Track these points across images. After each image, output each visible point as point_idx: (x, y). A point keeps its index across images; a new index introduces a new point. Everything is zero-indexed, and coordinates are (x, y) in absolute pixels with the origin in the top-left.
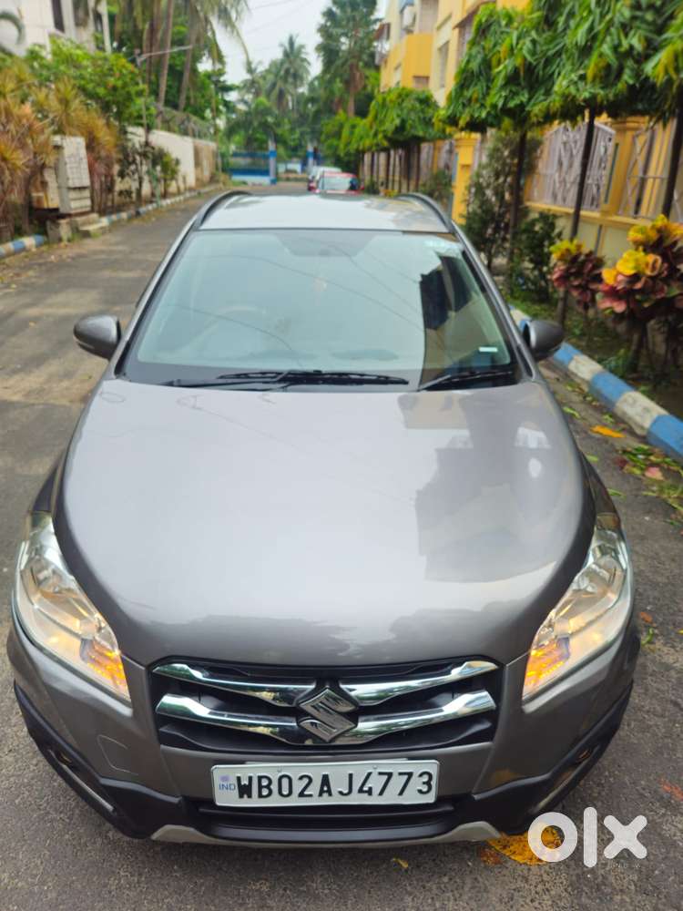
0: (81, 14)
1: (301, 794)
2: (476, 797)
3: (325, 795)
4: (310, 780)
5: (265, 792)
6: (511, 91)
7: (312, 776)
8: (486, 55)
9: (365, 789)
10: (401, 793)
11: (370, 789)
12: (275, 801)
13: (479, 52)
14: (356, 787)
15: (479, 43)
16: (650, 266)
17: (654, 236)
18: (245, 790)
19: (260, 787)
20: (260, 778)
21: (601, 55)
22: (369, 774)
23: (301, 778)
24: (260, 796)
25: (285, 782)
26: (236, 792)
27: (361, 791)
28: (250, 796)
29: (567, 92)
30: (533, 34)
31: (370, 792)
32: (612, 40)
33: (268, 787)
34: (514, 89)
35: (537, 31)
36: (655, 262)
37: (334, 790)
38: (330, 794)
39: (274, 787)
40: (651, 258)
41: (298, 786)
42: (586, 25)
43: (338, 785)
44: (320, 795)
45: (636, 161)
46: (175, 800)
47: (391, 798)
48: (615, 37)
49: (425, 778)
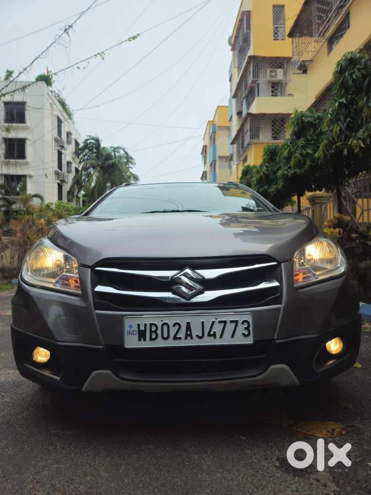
0: (70, 197)
1: (175, 338)
2: (277, 341)
3: (189, 338)
4: (180, 327)
5: (154, 336)
6: (260, 186)
7: (181, 324)
8: (248, 181)
9: (212, 333)
10: (233, 336)
11: (215, 332)
12: (160, 343)
13: (245, 181)
14: (206, 332)
15: (244, 178)
16: (338, 233)
17: (336, 221)
18: (142, 335)
19: (151, 332)
20: (151, 325)
21: (296, 157)
22: (213, 322)
23: (175, 325)
24: (151, 339)
25: (165, 327)
26: (137, 336)
27: (209, 335)
28: (145, 340)
29: (283, 173)
30: (267, 164)
31: (214, 335)
32: (299, 152)
33: (155, 332)
34: (261, 185)
35: (268, 163)
36: (339, 232)
37: (194, 334)
38: (192, 338)
39: (159, 332)
40: (337, 230)
41: (173, 331)
42: (287, 150)
43: (196, 331)
44: (186, 338)
45: (324, 214)
46: (102, 347)
47: (227, 341)
48: (300, 151)
49: (246, 325)
